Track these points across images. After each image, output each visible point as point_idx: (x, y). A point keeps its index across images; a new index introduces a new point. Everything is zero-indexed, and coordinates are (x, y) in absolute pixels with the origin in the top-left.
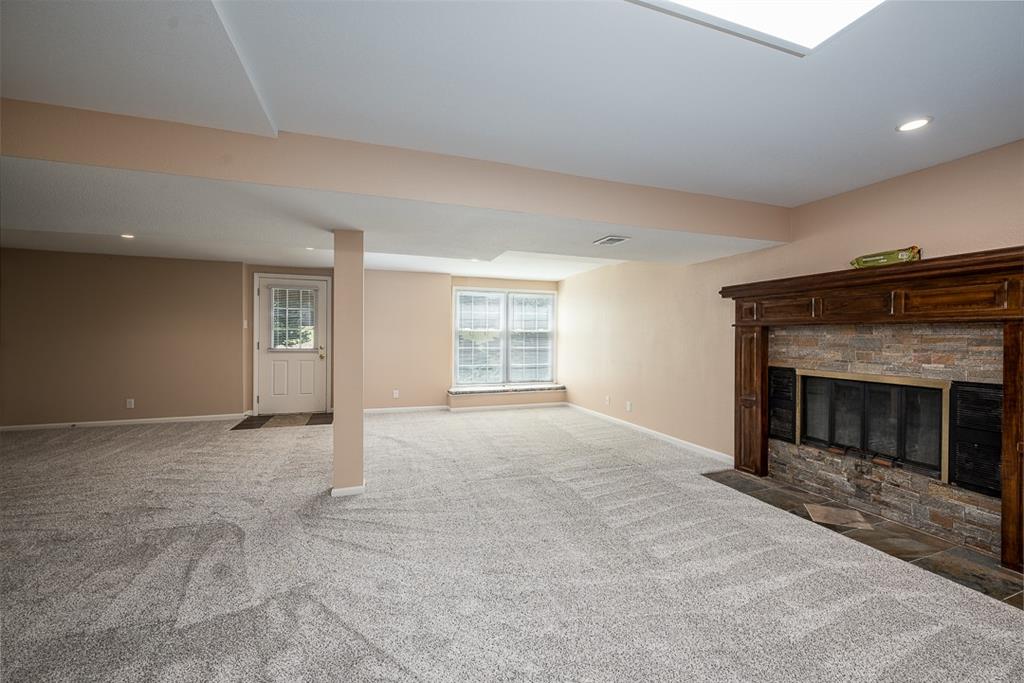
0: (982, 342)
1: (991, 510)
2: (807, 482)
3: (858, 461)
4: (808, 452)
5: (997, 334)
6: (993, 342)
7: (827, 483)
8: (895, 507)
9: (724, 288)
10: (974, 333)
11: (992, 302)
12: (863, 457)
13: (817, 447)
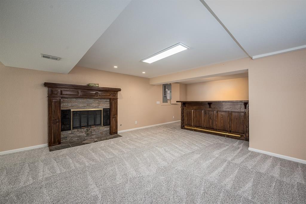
0: (106, 102)
1: (107, 128)
2: (74, 139)
3: (87, 128)
4: (74, 131)
5: (108, 100)
6: (108, 102)
7: (79, 136)
8: (94, 134)
9: (45, 83)
10: (105, 100)
11: (109, 96)
12: (88, 127)
13: (76, 129)
